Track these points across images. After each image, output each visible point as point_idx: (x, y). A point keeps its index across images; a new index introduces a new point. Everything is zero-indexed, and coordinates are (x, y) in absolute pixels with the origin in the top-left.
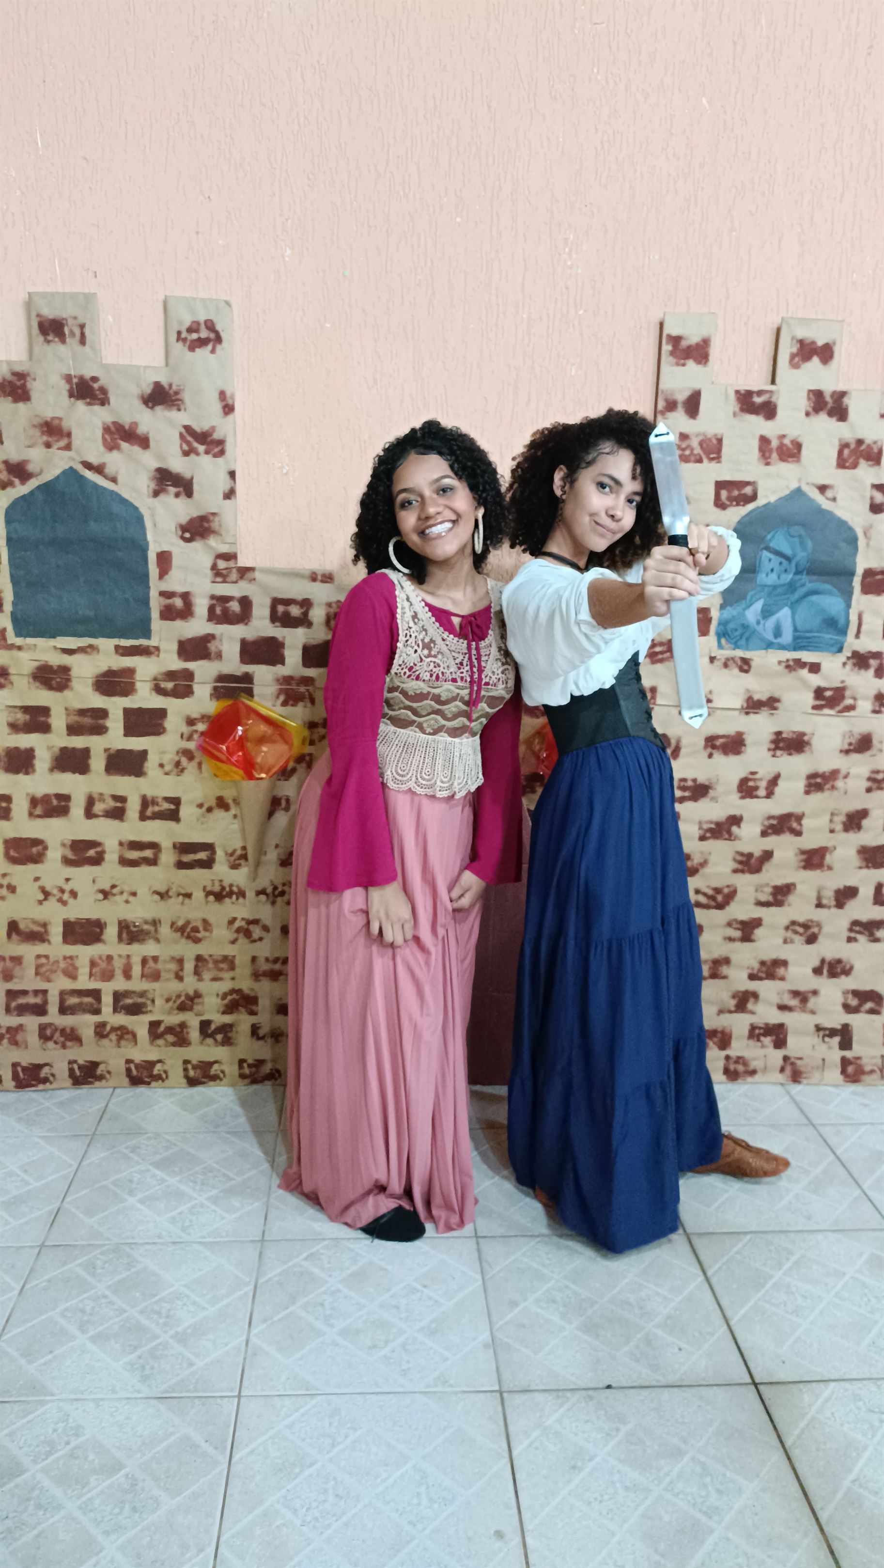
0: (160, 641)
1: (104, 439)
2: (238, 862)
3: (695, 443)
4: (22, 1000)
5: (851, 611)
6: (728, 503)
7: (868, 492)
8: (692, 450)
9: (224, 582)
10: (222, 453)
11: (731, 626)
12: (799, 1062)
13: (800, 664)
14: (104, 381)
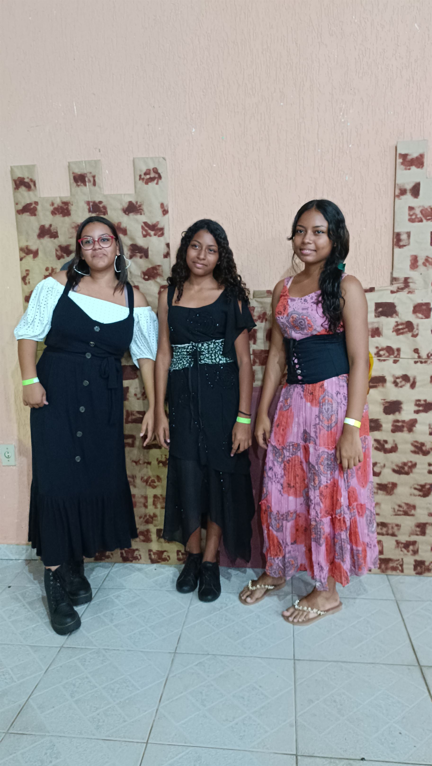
3: (418, 211)
8: (416, 215)
10: (162, 234)
14: (104, 203)
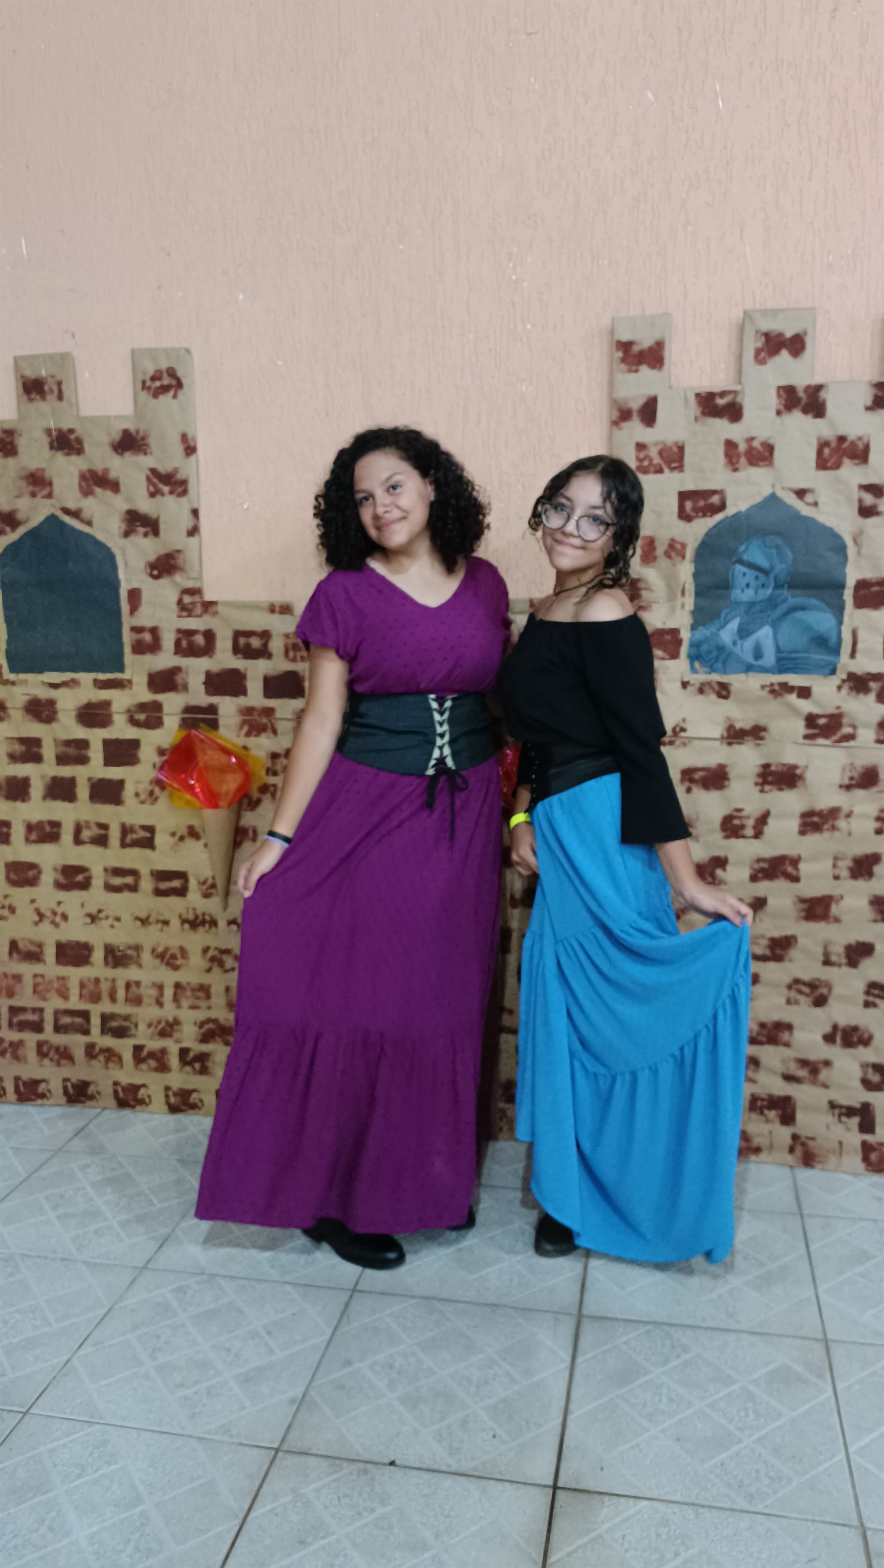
0: (133, 674)
1: (81, 487)
2: (210, 891)
3: (653, 452)
4: (23, 1017)
5: (843, 628)
6: (693, 514)
7: (856, 494)
8: (651, 460)
9: (190, 616)
10: (185, 493)
11: (705, 648)
12: (811, 1143)
13: (786, 688)
14: (79, 432)
